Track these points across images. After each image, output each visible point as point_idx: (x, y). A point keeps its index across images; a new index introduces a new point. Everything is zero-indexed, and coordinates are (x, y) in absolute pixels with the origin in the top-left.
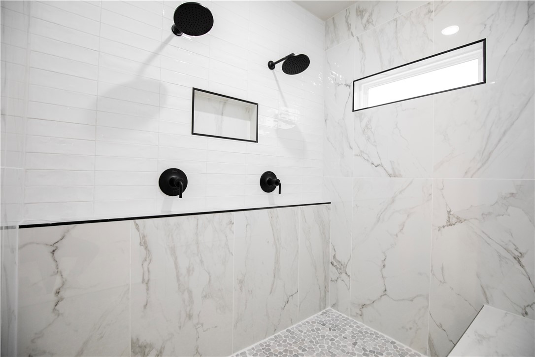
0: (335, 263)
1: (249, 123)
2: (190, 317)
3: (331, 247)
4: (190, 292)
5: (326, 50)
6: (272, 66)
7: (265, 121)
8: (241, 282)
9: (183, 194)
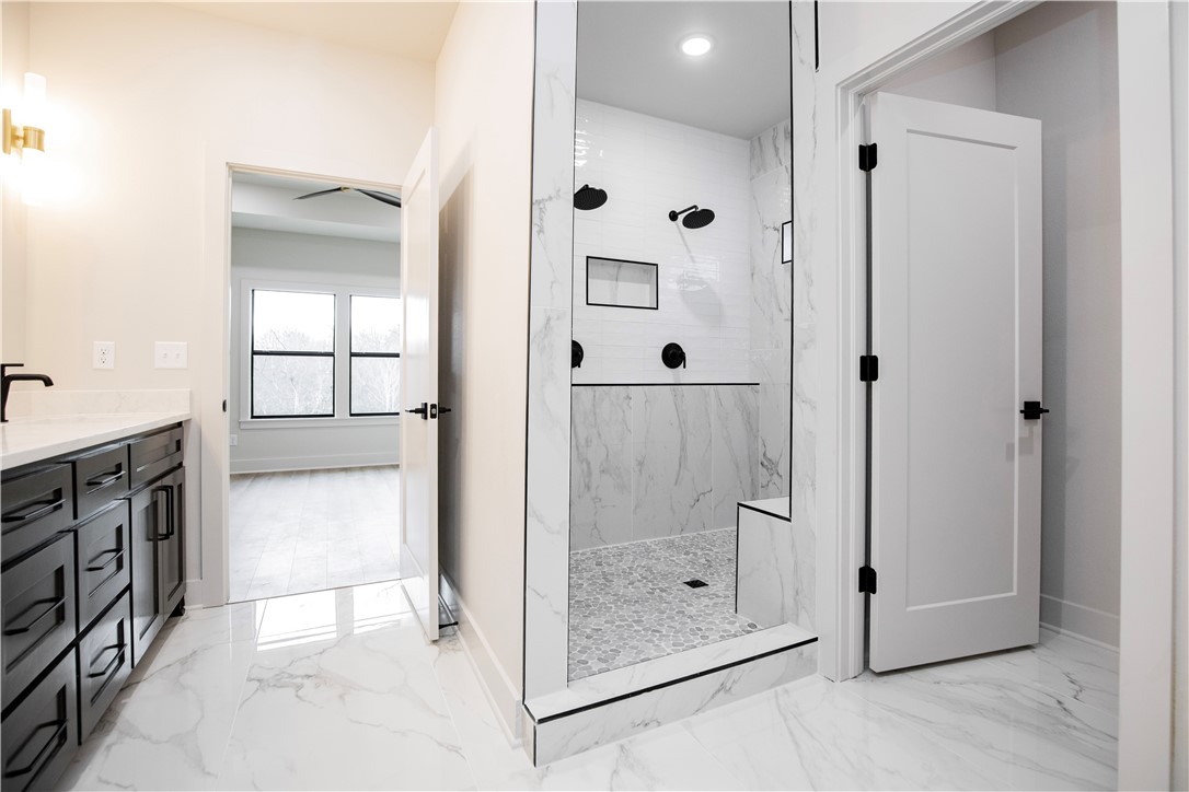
0: (766, 463)
1: (648, 286)
2: (588, 487)
3: (760, 440)
4: (588, 464)
5: (751, 179)
6: (673, 216)
7: (668, 284)
8: (641, 464)
9: (582, 364)
